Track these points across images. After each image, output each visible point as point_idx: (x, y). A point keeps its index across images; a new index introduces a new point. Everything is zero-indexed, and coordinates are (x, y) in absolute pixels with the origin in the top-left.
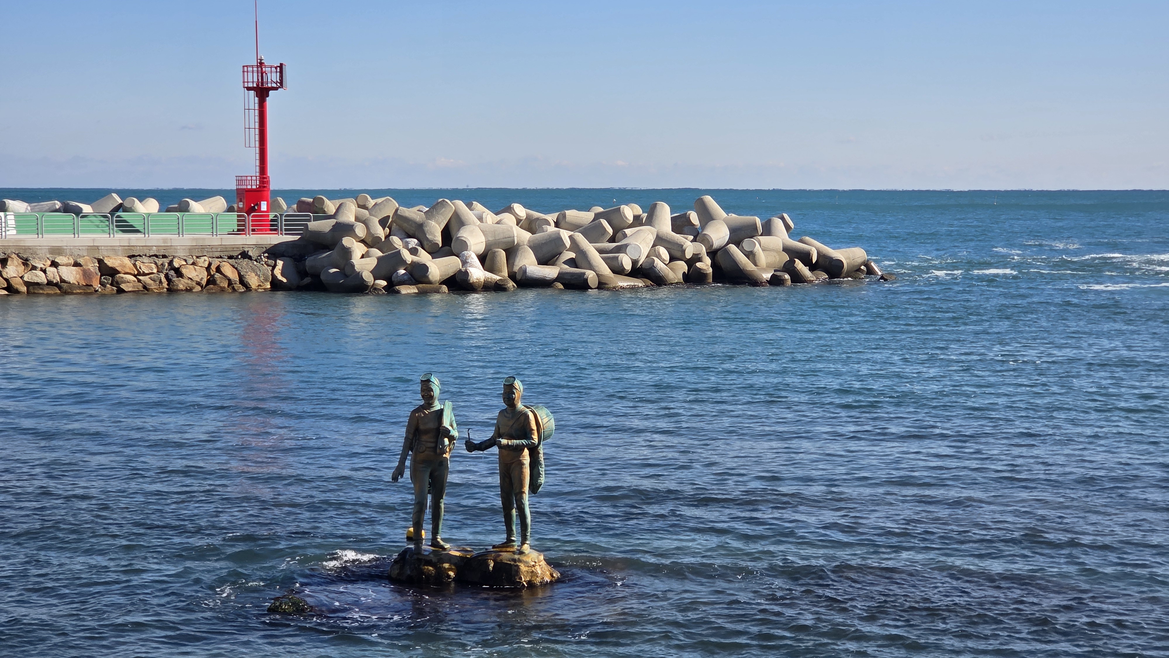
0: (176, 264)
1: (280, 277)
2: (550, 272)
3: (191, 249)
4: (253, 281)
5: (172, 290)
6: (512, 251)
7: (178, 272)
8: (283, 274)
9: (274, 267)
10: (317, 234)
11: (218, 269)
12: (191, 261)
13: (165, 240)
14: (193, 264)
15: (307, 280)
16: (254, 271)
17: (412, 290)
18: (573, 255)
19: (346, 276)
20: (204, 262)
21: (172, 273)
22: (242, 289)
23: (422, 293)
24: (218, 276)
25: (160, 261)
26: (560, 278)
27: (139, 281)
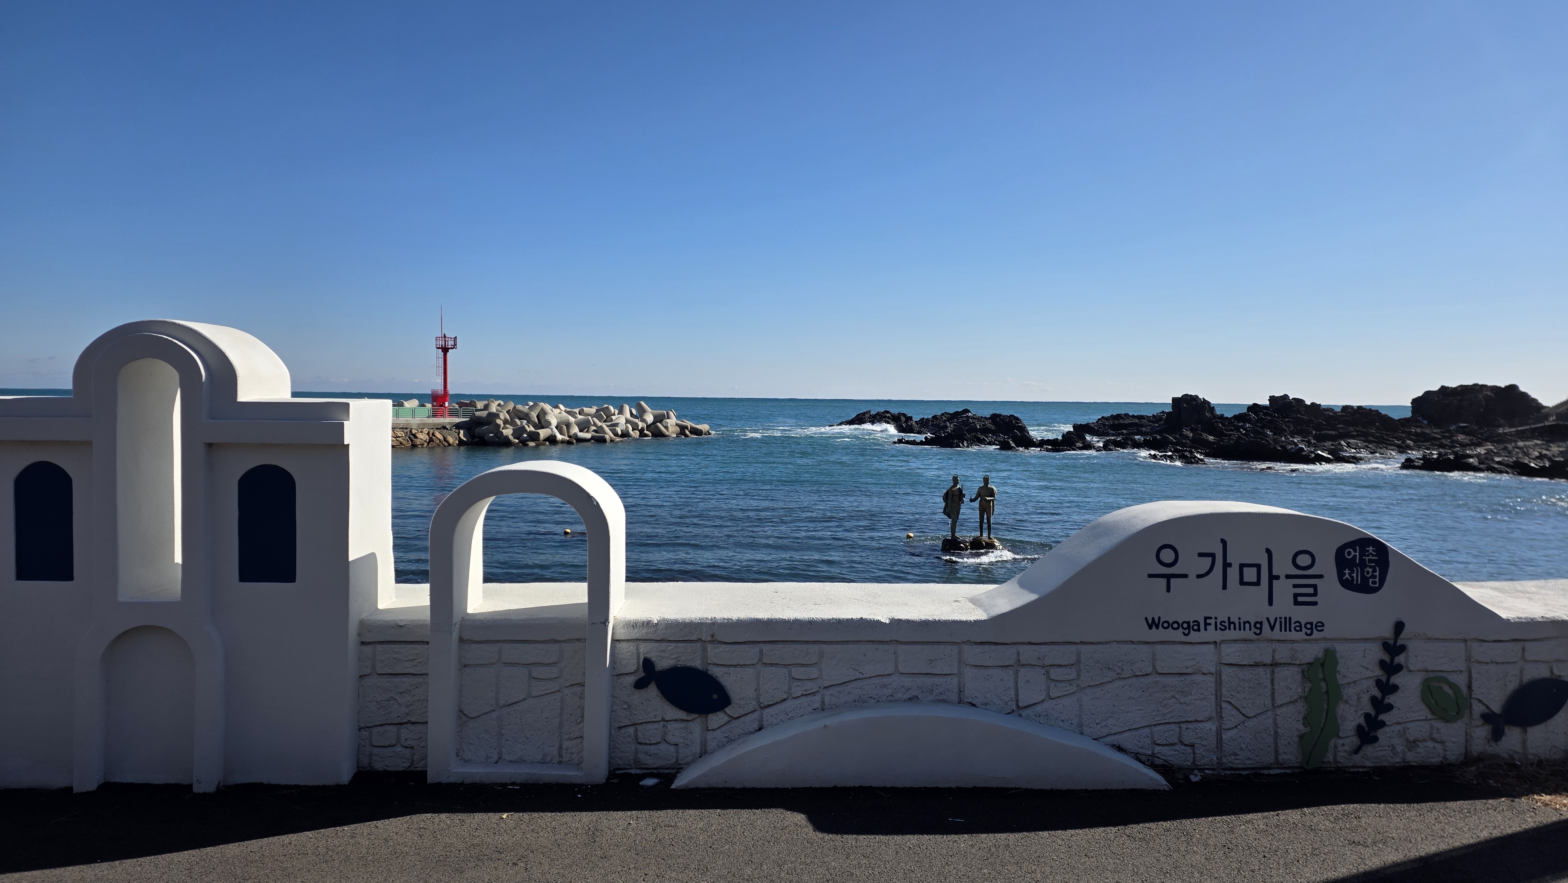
0: (414, 432)
1: (463, 438)
2: (588, 436)
3: (419, 425)
4: (451, 440)
5: (414, 446)
6: (568, 425)
7: (415, 436)
8: (464, 437)
9: (459, 433)
10: (480, 418)
11: (433, 434)
12: (420, 431)
13: (407, 421)
14: (421, 432)
15: (476, 440)
16: (450, 435)
17: (532, 444)
18: (595, 428)
19: (498, 438)
20: (426, 431)
21: (412, 436)
22: (446, 444)
23: (537, 446)
24: (434, 437)
25: (405, 431)
26: (593, 438)
27: (397, 440)
